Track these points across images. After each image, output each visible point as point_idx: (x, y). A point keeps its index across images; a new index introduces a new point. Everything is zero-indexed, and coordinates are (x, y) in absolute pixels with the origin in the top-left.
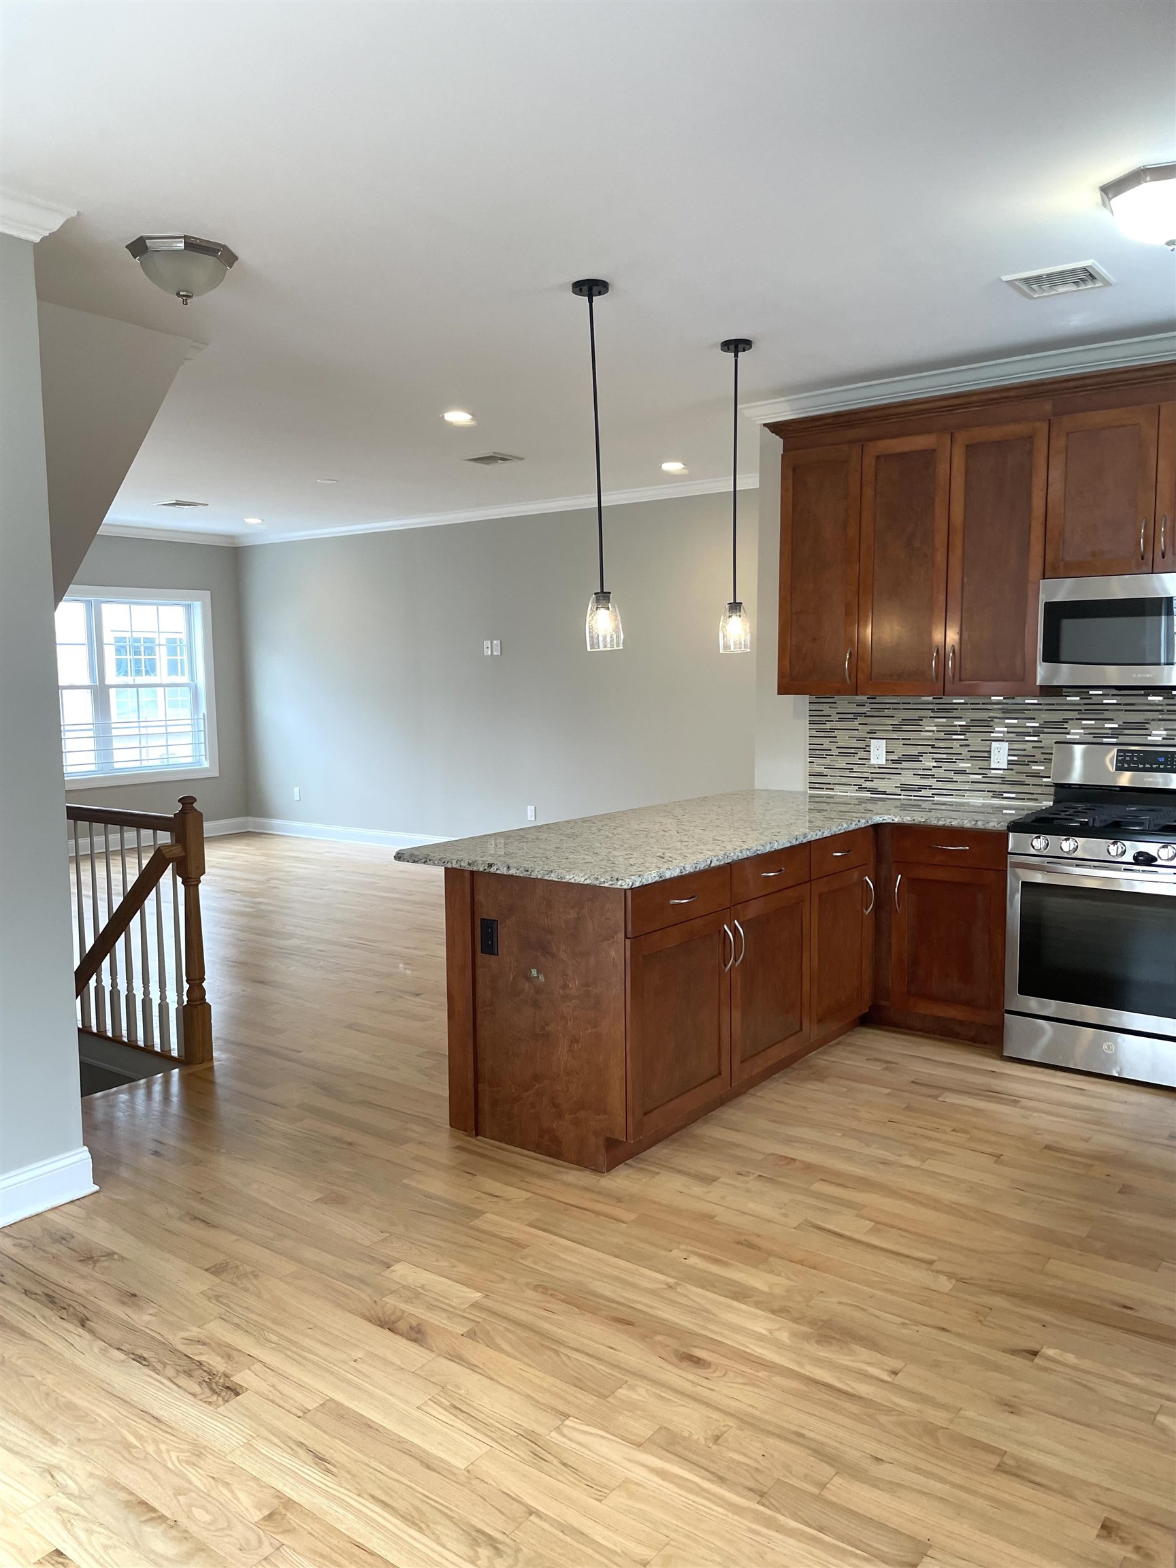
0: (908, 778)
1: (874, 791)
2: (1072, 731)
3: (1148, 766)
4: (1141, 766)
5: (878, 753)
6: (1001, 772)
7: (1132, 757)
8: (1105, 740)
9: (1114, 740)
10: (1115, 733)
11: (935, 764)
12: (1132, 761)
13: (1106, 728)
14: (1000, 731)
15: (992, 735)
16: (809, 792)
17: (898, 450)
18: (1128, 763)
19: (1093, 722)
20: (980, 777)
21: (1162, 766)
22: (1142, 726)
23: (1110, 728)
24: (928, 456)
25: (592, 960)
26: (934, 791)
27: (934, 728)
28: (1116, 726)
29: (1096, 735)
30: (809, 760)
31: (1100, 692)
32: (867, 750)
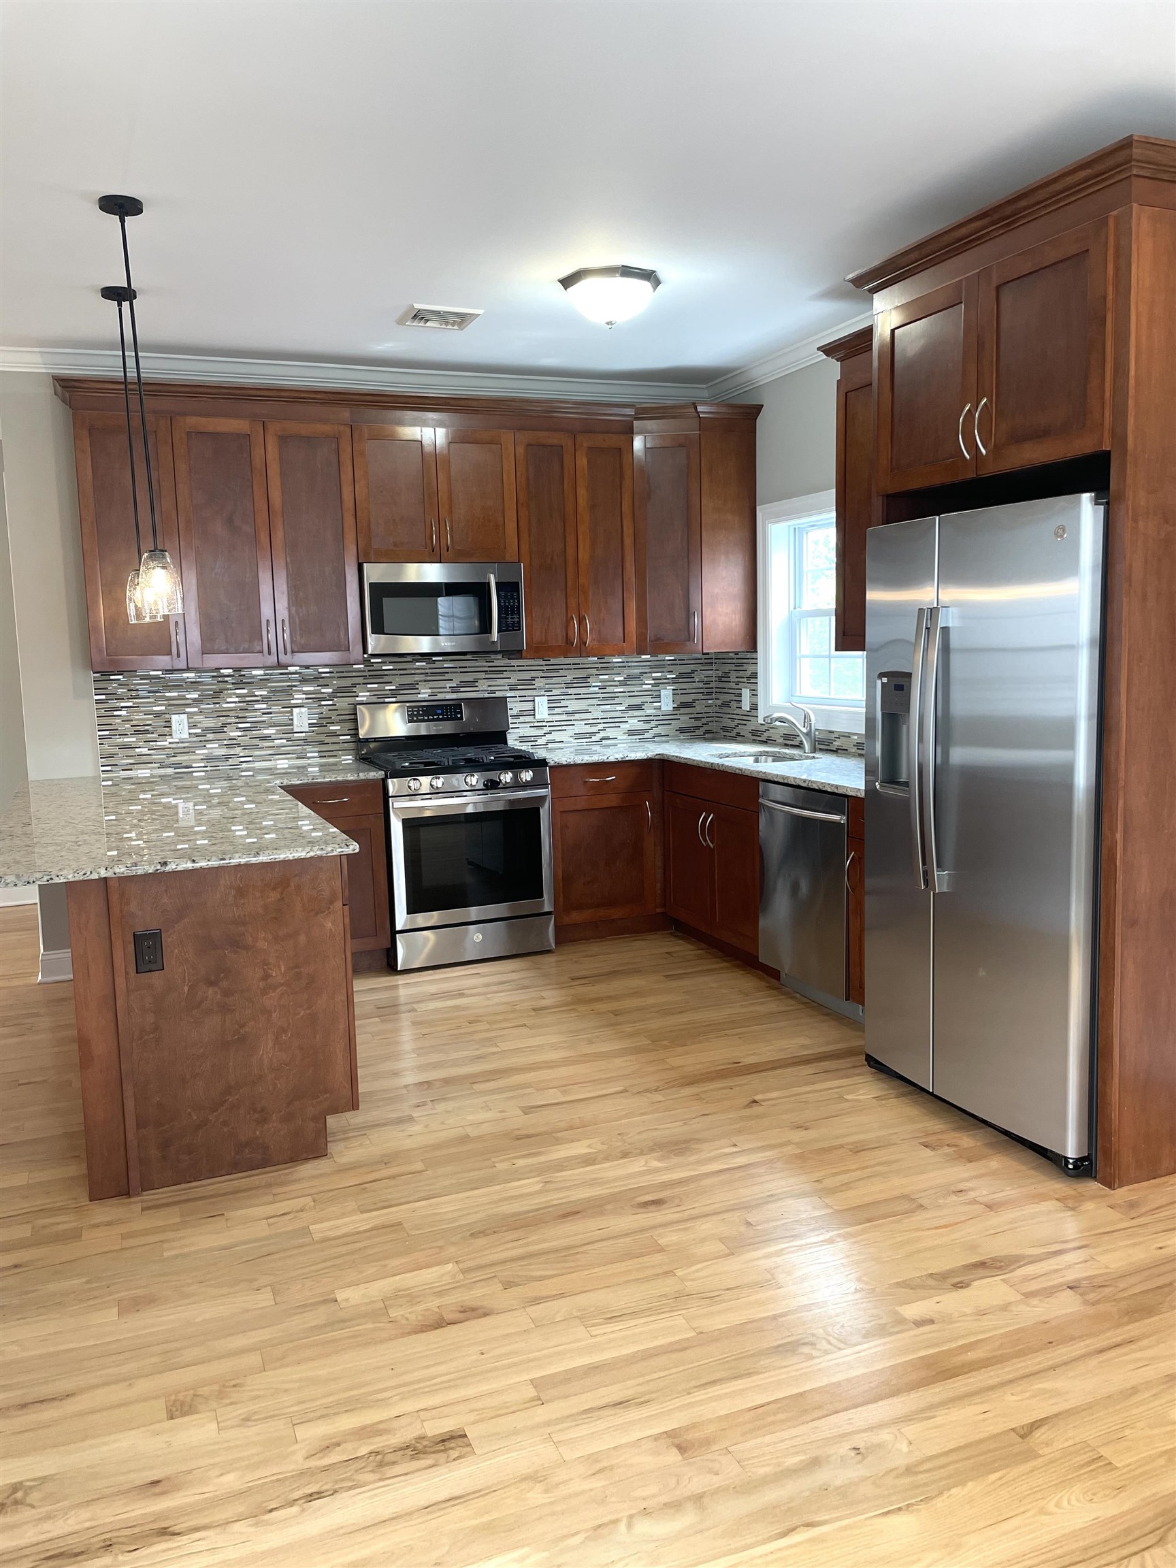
0: (215, 749)
1: (177, 765)
2: (360, 694)
3: (431, 717)
4: (426, 718)
5: (180, 726)
6: (304, 734)
7: (418, 711)
8: (387, 700)
9: (394, 700)
10: (393, 694)
11: (240, 734)
12: (418, 714)
13: (387, 690)
14: (298, 698)
15: (292, 702)
16: (102, 776)
17: (210, 429)
18: (415, 715)
19: (376, 686)
20: (284, 741)
21: (441, 717)
22: (413, 687)
23: (390, 690)
24: (243, 440)
25: (302, 938)
26: (242, 759)
27: (237, 700)
28: (394, 688)
29: (379, 697)
30: (99, 741)
31: (380, 660)
32: (168, 724)
